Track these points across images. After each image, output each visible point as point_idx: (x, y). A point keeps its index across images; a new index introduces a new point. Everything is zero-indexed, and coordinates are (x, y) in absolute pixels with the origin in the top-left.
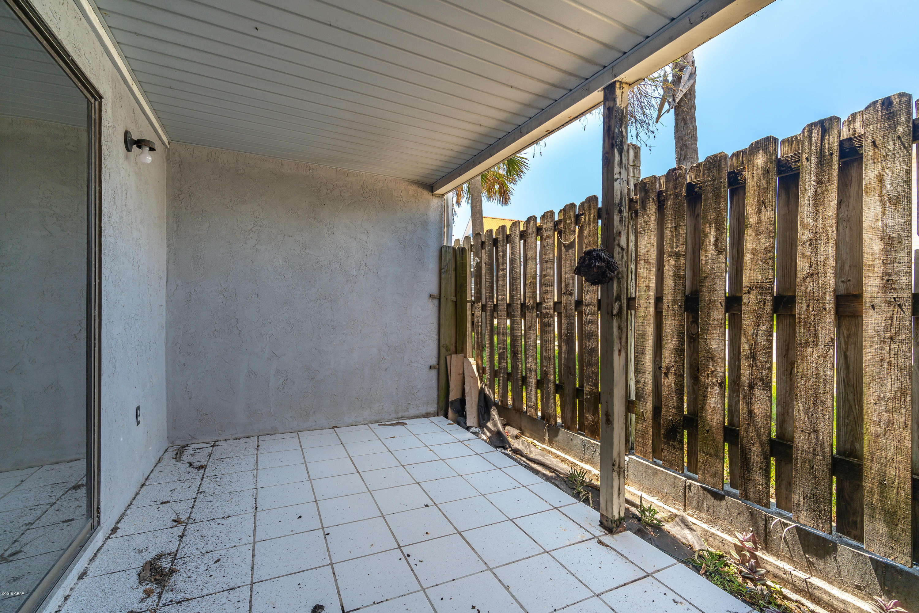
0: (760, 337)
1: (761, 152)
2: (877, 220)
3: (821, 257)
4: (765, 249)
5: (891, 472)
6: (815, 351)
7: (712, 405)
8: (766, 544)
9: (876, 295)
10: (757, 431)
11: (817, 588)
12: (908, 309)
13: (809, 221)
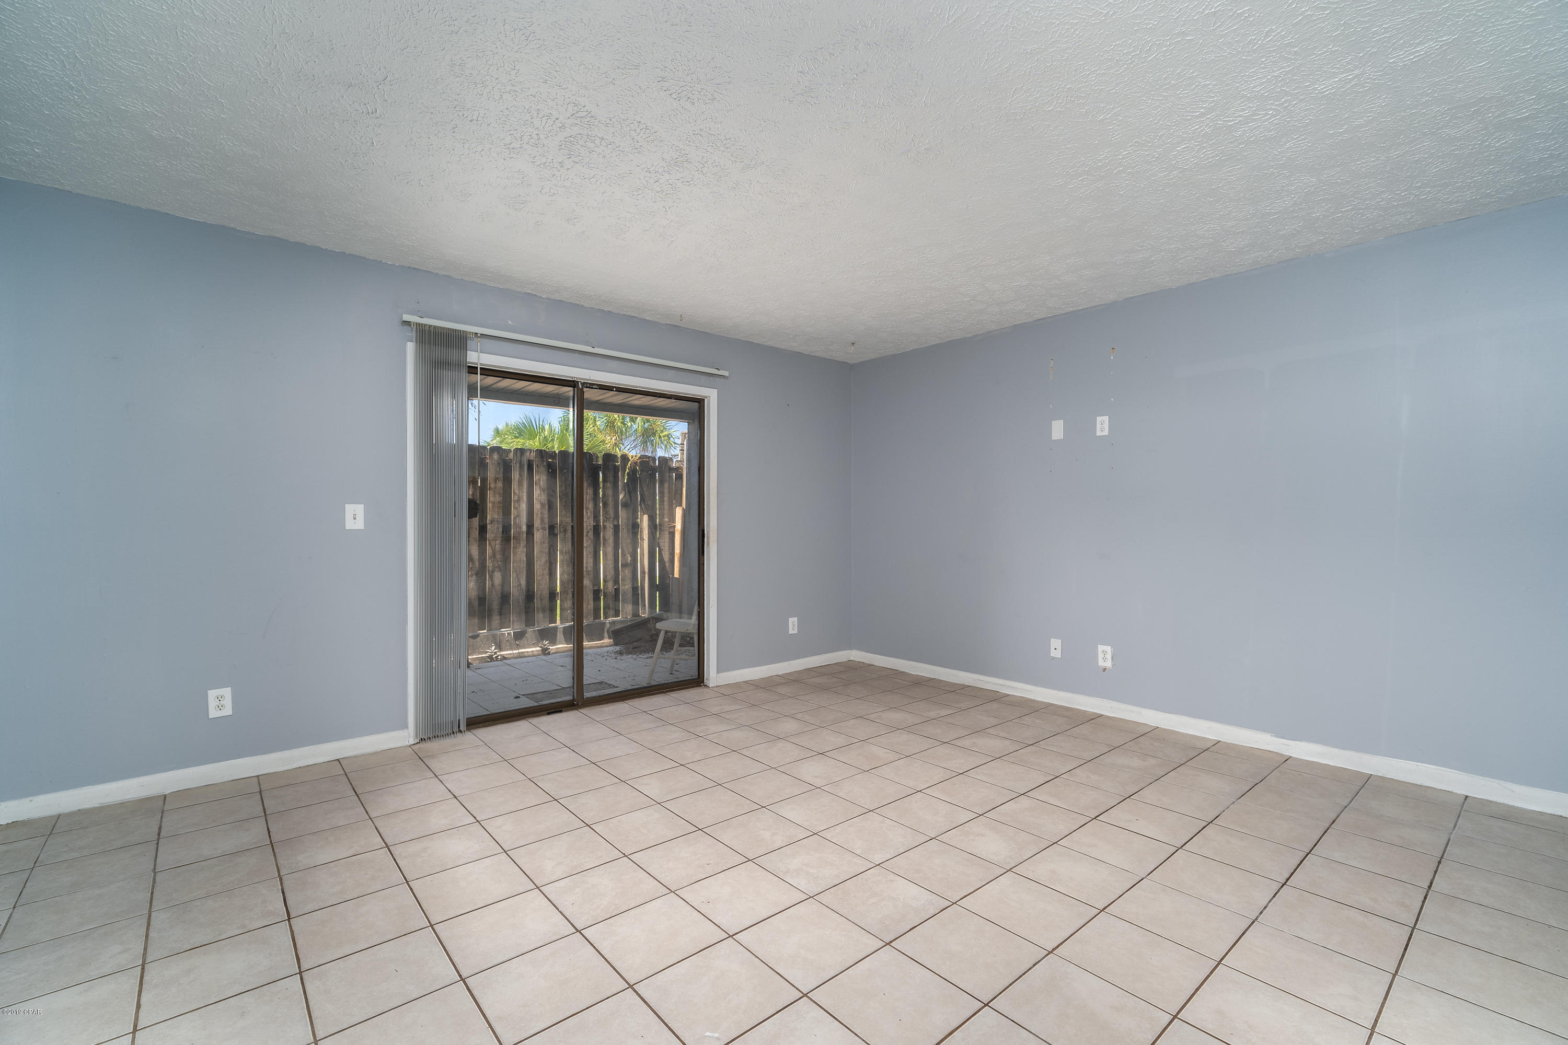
0: (497, 546)
1: (496, 453)
2: (539, 496)
3: (521, 509)
4: (499, 502)
5: (544, 593)
6: (519, 550)
7: (471, 587)
8: (500, 649)
9: (539, 526)
10: (496, 591)
11: (523, 652)
12: (547, 530)
13: (517, 491)
